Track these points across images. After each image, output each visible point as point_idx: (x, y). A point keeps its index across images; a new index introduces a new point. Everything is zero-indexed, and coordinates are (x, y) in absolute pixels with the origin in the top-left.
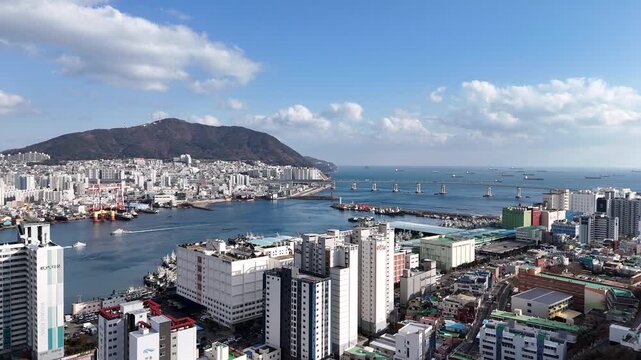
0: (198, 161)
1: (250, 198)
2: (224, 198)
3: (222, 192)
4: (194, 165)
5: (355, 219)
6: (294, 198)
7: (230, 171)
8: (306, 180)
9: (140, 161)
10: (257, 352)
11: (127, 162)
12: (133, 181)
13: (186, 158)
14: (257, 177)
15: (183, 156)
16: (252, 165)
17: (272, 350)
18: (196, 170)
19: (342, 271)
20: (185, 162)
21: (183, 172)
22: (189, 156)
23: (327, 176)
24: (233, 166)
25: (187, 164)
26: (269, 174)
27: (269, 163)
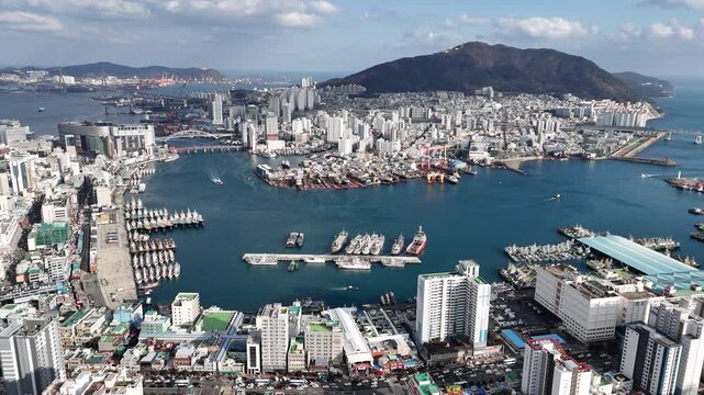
0: (500, 95)
1: (563, 157)
2: (536, 155)
3: (530, 143)
4: (496, 99)
5: (698, 210)
6: (615, 159)
7: (535, 107)
8: (631, 127)
9: (443, 95)
10: (615, 377)
11: (431, 95)
12: (440, 121)
13: (489, 91)
14: (567, 117)
15: (485, 89)
16: (562, 99)
17: (627, 379)
18: (498, 106)
19: (693, 341)
20: (487, 96)
21: (486, 109)
22: (491, 88)
23: (660, 111)
24: (539, 103)
25: (489, 98)
26: (582, 114)
27: (582, 97)
